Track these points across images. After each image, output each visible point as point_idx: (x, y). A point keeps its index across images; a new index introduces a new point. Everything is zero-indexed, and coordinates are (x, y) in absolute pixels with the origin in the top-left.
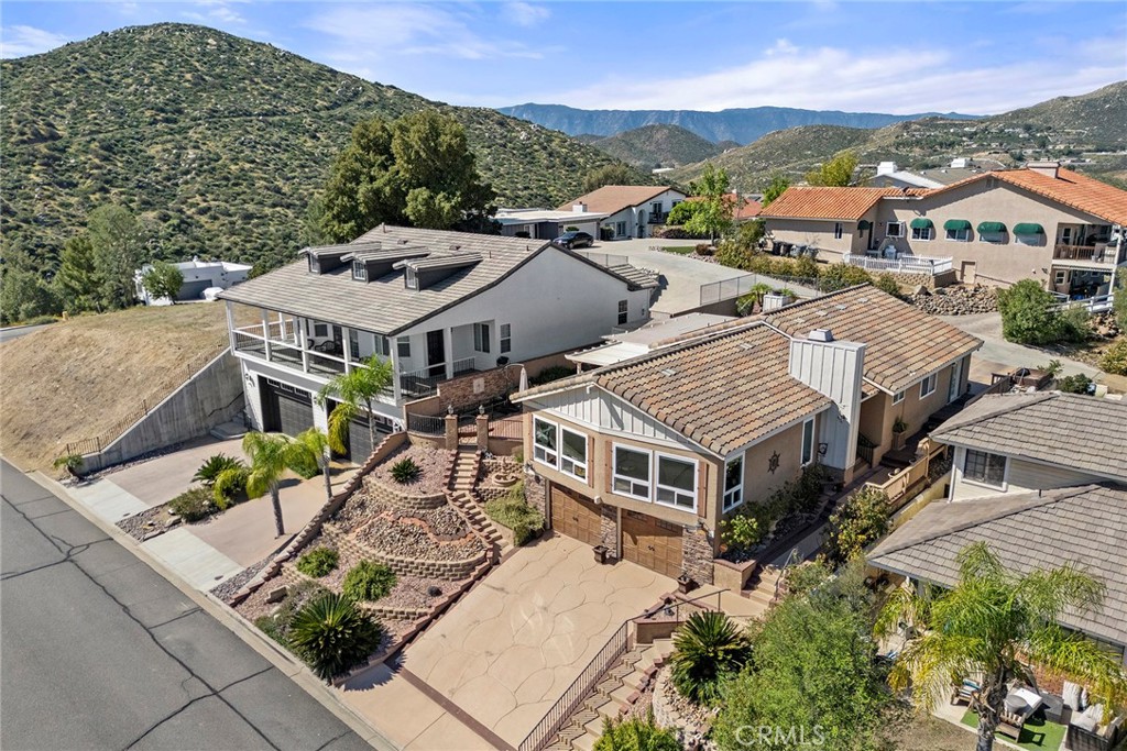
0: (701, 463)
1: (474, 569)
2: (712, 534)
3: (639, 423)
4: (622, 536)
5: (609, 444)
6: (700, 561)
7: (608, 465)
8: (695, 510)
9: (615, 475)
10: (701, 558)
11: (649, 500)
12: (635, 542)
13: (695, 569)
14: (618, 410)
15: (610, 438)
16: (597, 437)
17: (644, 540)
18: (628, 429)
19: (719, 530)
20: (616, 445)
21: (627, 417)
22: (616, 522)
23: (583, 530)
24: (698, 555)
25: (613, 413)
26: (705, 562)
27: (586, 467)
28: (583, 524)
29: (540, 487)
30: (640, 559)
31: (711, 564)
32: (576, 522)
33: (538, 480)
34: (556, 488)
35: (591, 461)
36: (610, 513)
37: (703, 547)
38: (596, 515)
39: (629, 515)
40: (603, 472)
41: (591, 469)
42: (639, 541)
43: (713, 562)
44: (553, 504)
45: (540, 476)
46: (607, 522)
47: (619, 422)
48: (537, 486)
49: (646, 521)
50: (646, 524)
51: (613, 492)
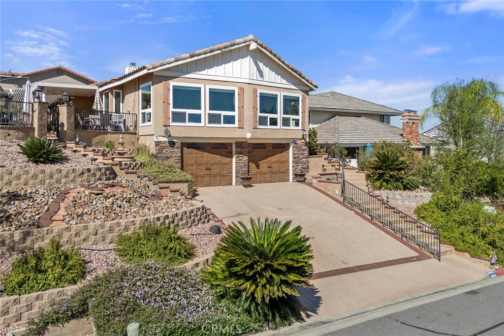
0: (303, 96)
2: (308, 140)
3: (273, 74)
5: (255, 91)
7: (255, 107)
8: (300, 127)
9: (259, 114)
10: (303, 158)
11: (278, 127)
12: (258, 167)
14: (261, 64)
15: (255, 87)
16: (246, 87)
17: (264, 164)
18: (266, 79)
22: (247, 156)
23: (215, 175)
24: (301, 156)
25: (258, 68)
26: (304, 160)
27: (235, 113)
28: (215, 170)
29: (175, 150)
30: (262, 178)
31: (308, 159)
32: (208, 171)
33: (172, 144)
34: (188, 148)
35: (241, 107)
36: (243, 150)
37: (304, 150)
38: (226, 158)
39: (254, 148)
40: (252, 113)
41: (241, 114)
42: (261, 165)
43: (309, 157)
44: (184, 164)
45: (174, 140)
46: (241, 158)
47: (261, 74)
48: (172, 150)
49: (265, 148)
50: (265, 150)
51: (258, 127)
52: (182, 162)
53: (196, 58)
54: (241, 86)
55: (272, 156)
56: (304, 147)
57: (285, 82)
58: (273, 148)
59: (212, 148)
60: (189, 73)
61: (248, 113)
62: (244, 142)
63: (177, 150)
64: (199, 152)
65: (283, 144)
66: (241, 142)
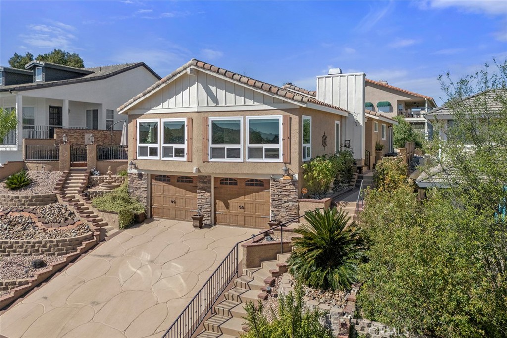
0: (285, 117)
1: (81, 244)
2: (296, 176)
3: (231, 96)
4: (215, 204)
5: (206, 120)
6: (286, 204)
7: (205, 139)
8: (281, 159)
9: (211, 145)
10: (287, 202)
11: (241, 160)
12: (227, 206)
13: (282, 213)
14: (213, 89)
15: (206, 115)
16: (194, 116)
18: (222, 103)
19: (303, 172)
20: (211, 119)
21: (221, 94)
22: (210, 192)
23: (180, 210)
24: (285, 199)
25: (209, 92)
26: (290, 204)
27: (185, 146)
28: (180, 204)
29: (142, 182)
30: (232, 220)
31: (297, 204)
32: (174, 204)
33: (140, 176)
34: (156, 179)
35: (191, 138)
36: (205, 185)
37: (289, 191)
38: (192, 193)
39: (222, 183)
40: (200, 145)
41: (190, 146)
42: (231, 205)
43: (298, 202)
44: (153, 195)
45: (142, 172)
46: (202, 194)
47: (216, 101)
48: (140, 182)
49: (236, 184)
50: (236, 186)
51: (210, 161)
52: (151, 193)
53: (148, 95)
54: (190, 115)
55: (245, 195)
56: (289, 187)
57: (252, 102)
58: (246, 184)
59: (178, 181)
60: (150, 110)
61: (197, 145)
62: (206, 177)
63: (144, 182)
64: (166, 184)
65: (261, 181)
66: (203, 177)
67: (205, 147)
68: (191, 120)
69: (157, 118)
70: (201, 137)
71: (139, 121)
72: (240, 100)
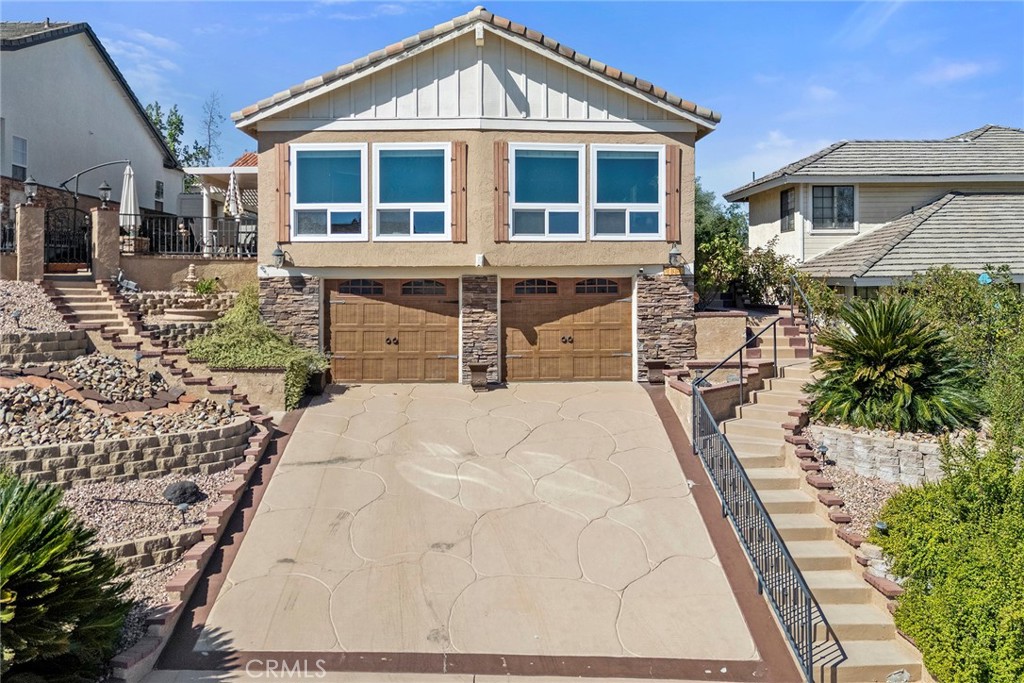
0: (670, 150)
1: (246, 443)
2: (691, 268)
3: (560, 99)
4: (504, 337)
5: (501, 149)
6: (671, 325)
7: (500, 190)
8: (662, 234)
9: (513, 205)
10: (672, 319)
11: (581, 236)
12: (532, 339)
13: (664, 341)
14: (520, 80)
15: (501, 137)
16: (473, 140)
17: (549, 333)
18: (538, 110)
19: (700, 258)
20: (514, 146)
21: (536, 92)
22: (495, 311)
23: (412, 358)
24: (668, 314)
25: (511, 88)
26: (679, 323)
27: (446, 207)
28: (411, 345)
29: (305, 297)
30: (544, 369)
31: (692, 322)
32: (393, 347)
33: (298, 283)
34: (341, 292)
35: (461, 190)
36: (483, 296)
37: (677, 297)
38: (442, 317)
39: (519, 291)
40: (490, 205)
41: (460, 207)
42: (541, 336)
43: (694, 317)
44: (332, 329)
45: (304, 275)
46: (476, 317)
47: (522, 104)
48: (297, 298)
49: (554, 291)
50: (555, 296)
51: (511, 238)
52: (327, 323)
53: (339, 83)
54: (459, 137)
55: (574, 313)
56: (678, 289)
57: (603, 115)
58: (578, 291)
59: (405, 292)
60: (334, 121)
61: (480, 204)
62: (485, 278)
63: (310, 297)
64: (369, 301)
65: (611, 281)
66: (478, 278)
67: (502, 207)
68: (462, 149)
69: (357, 141)
70: (491, 187)
71: (296, 146)
72: (580, 108)
